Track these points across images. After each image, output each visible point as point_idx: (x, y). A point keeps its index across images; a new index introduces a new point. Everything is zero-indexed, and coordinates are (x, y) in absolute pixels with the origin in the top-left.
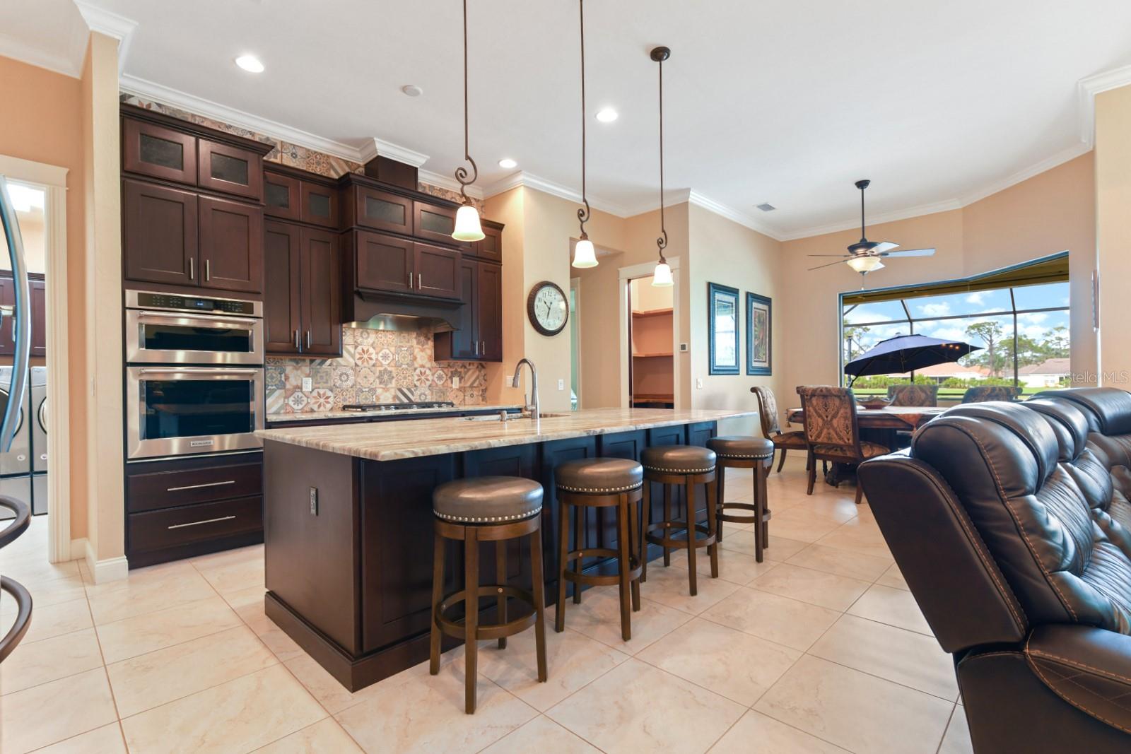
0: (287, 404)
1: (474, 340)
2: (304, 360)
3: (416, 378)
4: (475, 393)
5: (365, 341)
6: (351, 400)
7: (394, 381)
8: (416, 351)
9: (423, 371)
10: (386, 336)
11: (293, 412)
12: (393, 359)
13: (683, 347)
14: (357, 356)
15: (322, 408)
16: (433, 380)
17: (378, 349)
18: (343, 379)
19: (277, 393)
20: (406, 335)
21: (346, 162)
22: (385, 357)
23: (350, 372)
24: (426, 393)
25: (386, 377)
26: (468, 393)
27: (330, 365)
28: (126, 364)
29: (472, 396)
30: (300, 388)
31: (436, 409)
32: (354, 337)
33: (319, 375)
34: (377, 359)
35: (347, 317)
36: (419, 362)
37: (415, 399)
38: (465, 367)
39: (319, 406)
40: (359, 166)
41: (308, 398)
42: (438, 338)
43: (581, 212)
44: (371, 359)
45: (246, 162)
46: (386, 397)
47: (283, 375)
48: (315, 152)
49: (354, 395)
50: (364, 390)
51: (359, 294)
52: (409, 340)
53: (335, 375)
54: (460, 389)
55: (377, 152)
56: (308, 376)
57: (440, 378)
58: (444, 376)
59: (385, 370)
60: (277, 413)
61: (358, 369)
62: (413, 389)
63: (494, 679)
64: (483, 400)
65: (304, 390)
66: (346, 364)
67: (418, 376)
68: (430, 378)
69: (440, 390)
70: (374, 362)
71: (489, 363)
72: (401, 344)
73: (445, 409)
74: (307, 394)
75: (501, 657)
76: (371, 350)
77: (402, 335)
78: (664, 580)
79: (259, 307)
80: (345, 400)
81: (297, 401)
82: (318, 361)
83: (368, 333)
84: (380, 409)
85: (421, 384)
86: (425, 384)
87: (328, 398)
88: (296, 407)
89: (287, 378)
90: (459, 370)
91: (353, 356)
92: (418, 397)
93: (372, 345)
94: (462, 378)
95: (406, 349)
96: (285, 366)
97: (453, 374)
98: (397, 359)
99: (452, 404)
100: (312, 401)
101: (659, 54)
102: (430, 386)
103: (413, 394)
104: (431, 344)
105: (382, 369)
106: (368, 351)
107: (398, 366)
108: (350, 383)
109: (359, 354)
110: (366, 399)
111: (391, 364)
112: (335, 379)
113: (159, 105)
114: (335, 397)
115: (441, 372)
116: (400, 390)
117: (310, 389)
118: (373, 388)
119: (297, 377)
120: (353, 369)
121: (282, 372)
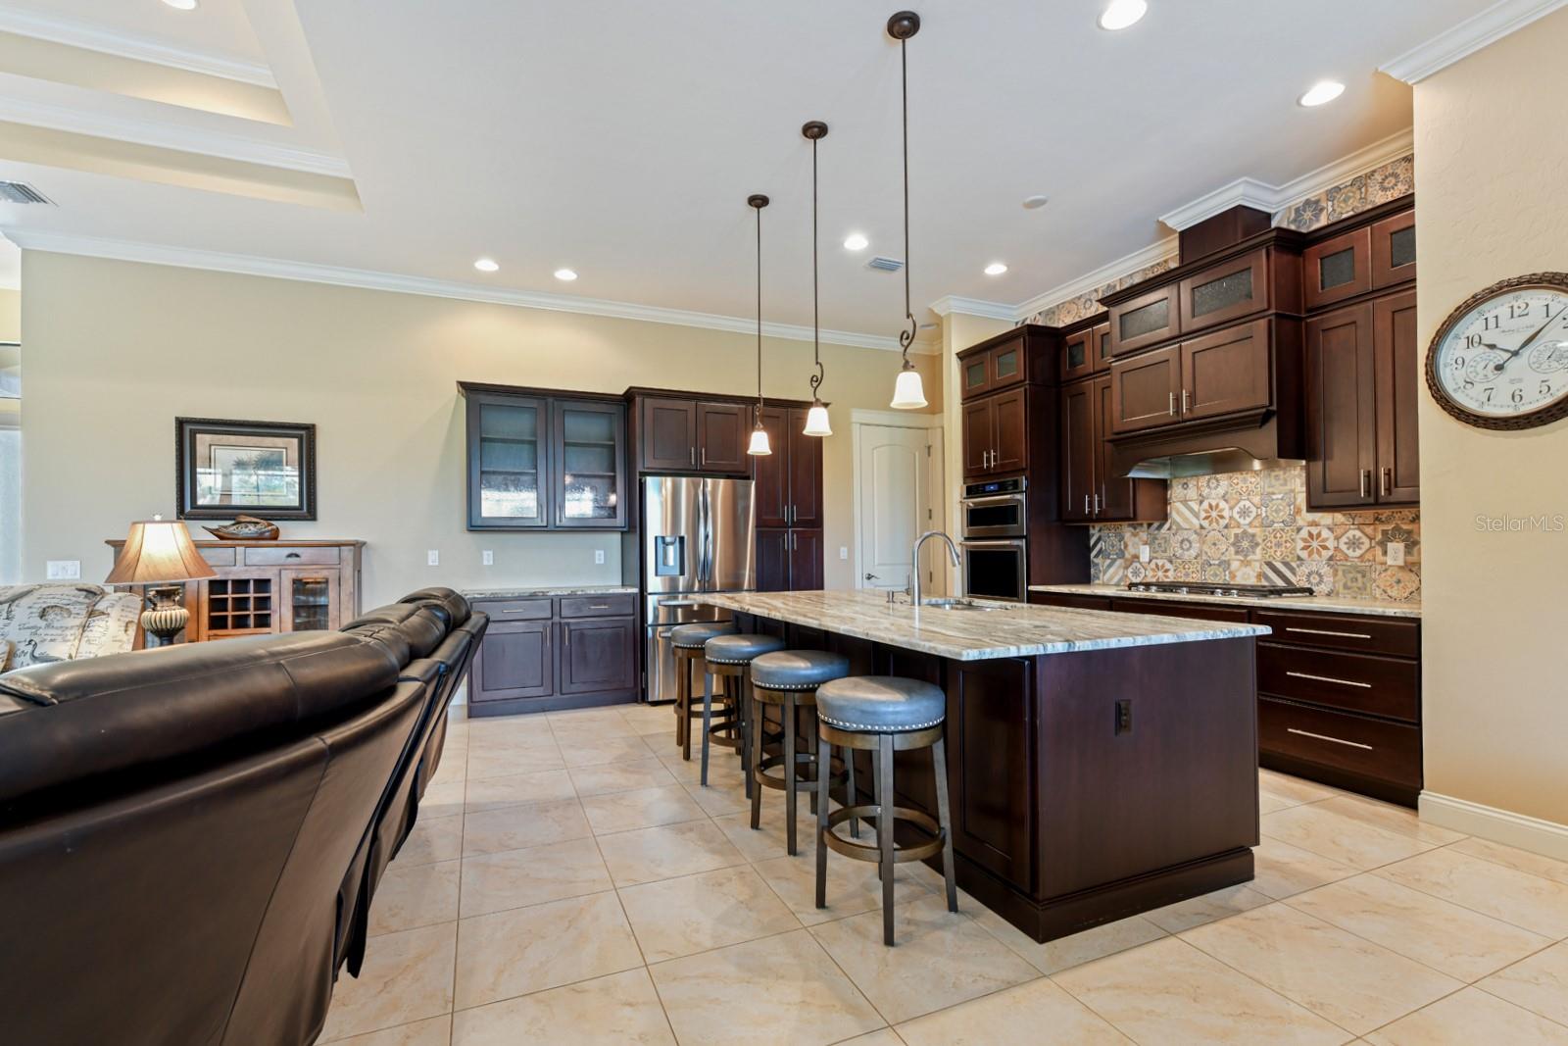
0: (1127, 576)
2: (1142, 525)
3: (1301, 544)
5: (1213, 492)
6: (1194, 575)
7: (1258, 550)
9: (1314, 533)
10: (1245, 481)
12: (1257, 515)
14: (1203, 515)
16: (1336, 549)
17: (1232, 502)
18: (1185, 547)
19: (1119, 562)
20: (1281, 473)
22: (1244, 513)
23: (1194, 537)
24: (1322, 571)
25: (1245, 544)
27: (1169, 529)
30: (1136, 557)
33: (1157, 542)
34: (1231, 518)
36: (1306, 516)
41: (1146, 570)
44: (1222, 517)
46: (1247, 576)
47: (1122, 542)
49: (1199, 568)
50: (1212, 562)
52: (1286, 480)
53: (1175, 541)
54: (1409, 568)
56: (1146, 543)
57: (1354, 544)
58: (1366, 541)
59: (1245, 532)
61: (1204, 532)
62: (1294, 565)
65: (1141, 560)
66: (1188, 528)
67: (1304, 540)
68: (1331, 544)
69: (1355, 567)
70: (1226, 521)
72: (1271, 490)
74: (1143, 564)
77: (1273, 474)
80: (1187, 575)
81: (1136, 573)
82: (1158, 524)
83: (1217, 481)
85: (1309, 556)
86: (1320, 556)
87: (1167, 571)
88: (1134, 580)
89: (1126, 546)
90: (1406, 527)
91: (1196, 515)
92: (1304, 578)
93: (1224, 498)
95: (1280, 496)
96: (1124, 533)
97: (1387, 538)
98: (1264, 515)
100: (1149, 573)
102: (1331, 558)
103: (1294, 574)
105: (1239, 531)
106: (1217, 506)
107: (1266, 524)
108: (1193, 553)
109: (1206, 511)
110: (1216, 575)
111: (1254, 524)
112: (1175, 547)
113: (1040, 314)
114: (1175, 570)
115: (1358, 534)
116: (1270, 564)
117: (1147, 560)
118: (1225, 561)
119: (1135, 545)
120: (1196, 532)
121: (1122, 539)
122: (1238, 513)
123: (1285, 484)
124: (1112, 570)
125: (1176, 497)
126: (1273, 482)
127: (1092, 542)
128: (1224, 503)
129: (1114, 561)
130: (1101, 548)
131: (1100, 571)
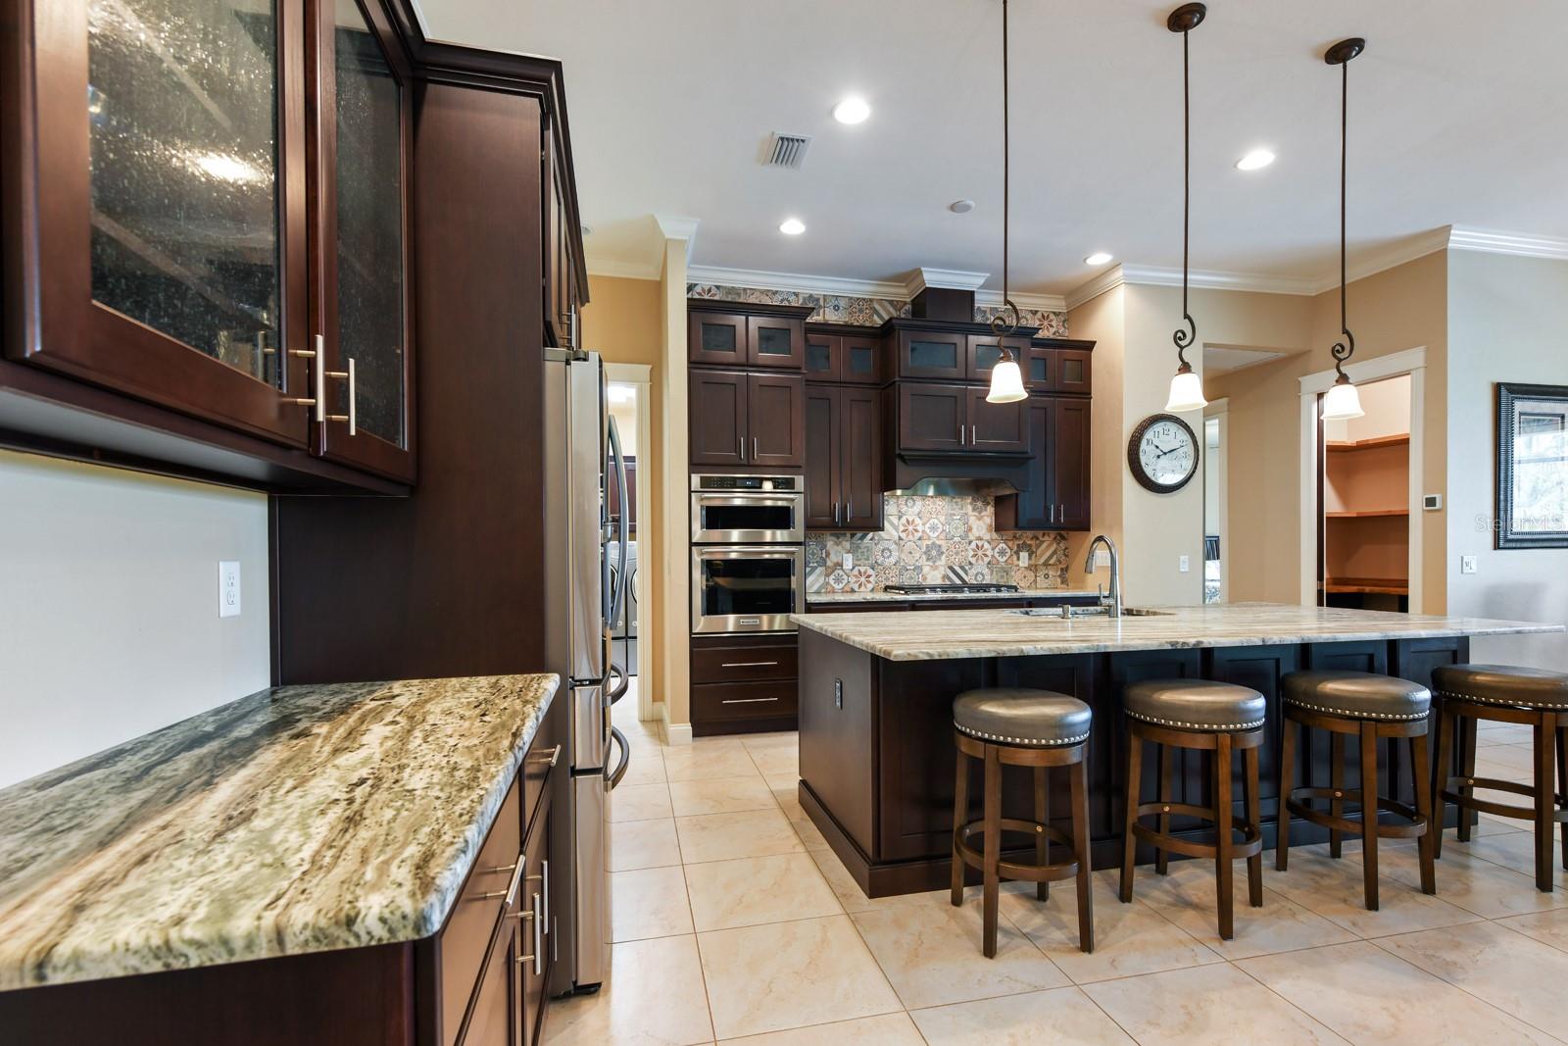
0: (828, 583)
1: (1048, 504)
2: (845, 534)
3: (971, 553)
4: (1051, 573)
5: (911, 510)
6: (894, 579)
7: (944, 557)
8: (972, 520)
9: (980, 545)
10: (934, 503)
11: (834, 592)
12: (943, 530)
13: (1431, 502)
14: (902, 528)
15: (863, 587)
16: (993, 556)
17: (925, 519)
18: (885, 554)
19: (819, 570)
20: (959, 500)
21: (891, 302)
22: (933, 528)
23: (893, 547)
24: (984, 572)
25: (934, 553)
26: (1041, 574)
27: (871, 539)
28: (691, 544)
29: (1046, 576)
30: (840, 565)
31: (993, 594)
32: (898, 506)
33: (860, 550)
34: (923, 531)
35: (889, 483)
36: (975, 533)
37: (970, 579)
38: (1037, 539)
39: (860, 585)
40: (905, 303)
41: (849, 576)
42: (999, 502)
43: (1180, 334)
44: (916, 531)
45: (790, 330)
46: (934, 577)
47: (824, 551)
48: (858, 299)
49: (898, 574)
50: (909, 568)
51: (901, 457)
52: (962, 506)
53: (877, 550)
54: (1029, 568)
55: (925, 284)
56: (849, 552)
57: (1002, 553)
58: (1008, 550)
59: (934, 543)
60: (818, 592)
61: (902, 543)
62: (967, 568)
63: (1025, 931)
64: (1062, 583)
65: (844, 567)
66: (888, 538)
67: (974, 550)
68: (989, 553)
69: (1003, 568)
70: (920, 534)
71: (1071, 533)
72: (953, 512)
73: (1004, 594)
74: (847, 572)
75: (1039, 910)
76: (918, 521)
77: (954, 500)
78: (1322, 876)
79: (800, 481)
80: (887, 579)
81: (838, 580)
82: (859, 535)
83: (914, 501)
84: (925, 593)
85: (977, 560)
86: (983, 561)
87: (869, 576)
88: (836, 586)
89: (828, 555)
90: (1029, 542)
91: (896, 528)
92: (973, 578)
93: (918, 515)
94: (1033, 552)
95: (958, 517)
96: (825, 542)
97: (1020, 549)
98: (947, 530)
99: (1016, 589)
100: (853, 580)
101: (1341, 52)
102: (989, 563)
103: (967, 574)
104: (990, 510)
105: (929, 542)
107: (949, 538)
108: (893, 560)
109: (904, 525)
110: (911, 578)
111: (941, 537)
112: (877, 556)
113: (718, 287)
114: (877, 575)
115: (1004, 546)
116: (951, 568)
117: (852, 568)
120: (896, 544)
121: (824, 547)
122: (928, 528)
123: (962, 509)
124: (812, 578)
126: (955, 506)
128: (919, 519)
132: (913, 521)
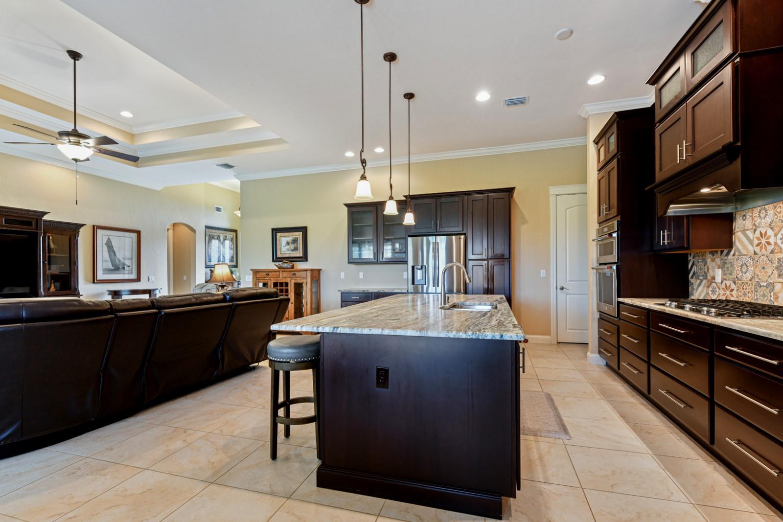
0: (708, 294)
5: (763, 221)
6: (750, 295)
14: (756, 242)
17: (776, 229)
18: (744, 270)
19: (704, 282)
23: (750, 262)
27: (734, 255)
30: (714, 278)
32: (753, 219)
33: (726, 266)
34: (776, 243)
41: (719, 289)
44: (769, 243)
47: (706, 266)
49: (753, 289)
50: (762, 284)
53: (737, 267)
56: (719, 267)
61: (756, 257)
65: (717, 281)
66: (746, 254)
70: (772, 247)
74: (718, 284)
76: (770, 232)
80: (745, 295)
81: (713, 292)
82: (726, 252)
83: (766, 211)
87: (732, 290)
89: (708, 269)
91: (751, 243)
93: (771, 226)
96: (707, 259)
100: (721, 292)
108: (749, 275)
109: (758, 239)
110: (764, 296)
112: (737, 272)
114: (737, 290)
117: (720, 282)
118: (771, 283)
119: (713, 268)
120: (751, 257)
121: (705, 264)
122: (781, 239)
124: (700, 289)
125: (738, 227)
127: (690, 267)
128: (771, 230)
129: (701, 281)
130: (694, 271)
131: (694, 289)
132: (766, 232)
